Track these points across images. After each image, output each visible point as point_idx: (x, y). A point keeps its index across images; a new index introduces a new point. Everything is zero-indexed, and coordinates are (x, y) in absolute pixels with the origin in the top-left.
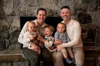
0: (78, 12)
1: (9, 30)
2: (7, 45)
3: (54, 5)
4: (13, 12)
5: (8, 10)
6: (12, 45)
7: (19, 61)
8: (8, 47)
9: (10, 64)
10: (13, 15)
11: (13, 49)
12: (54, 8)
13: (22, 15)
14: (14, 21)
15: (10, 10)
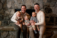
1: (9, 16)
2: (8, 23)
3: (32, 3)
6: (11, 24)
8: (9, 24)
10: (11, 8)
11: (11, 25)
12: (32, 5)
14: (12, 11)
15: (10, 6)
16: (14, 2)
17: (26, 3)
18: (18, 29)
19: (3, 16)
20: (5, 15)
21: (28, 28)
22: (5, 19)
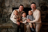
0: (41, 5)
1: (8, 14)
3: (28, 2)
4: (9, 5)
5: (7, 5)
6: (9, 21)
7: (11, 28)
9: (7, 30)
10: (9, 7)
12: (29, 3)
13: (13, 7)
14: (10, 10)
15: (8, 4)
16: (11, 1)
17: (23, 2)
18: (17, 27)
19: (1, 14)
20: (4, 13)
21: (26, 25)
22: (4, 17)
